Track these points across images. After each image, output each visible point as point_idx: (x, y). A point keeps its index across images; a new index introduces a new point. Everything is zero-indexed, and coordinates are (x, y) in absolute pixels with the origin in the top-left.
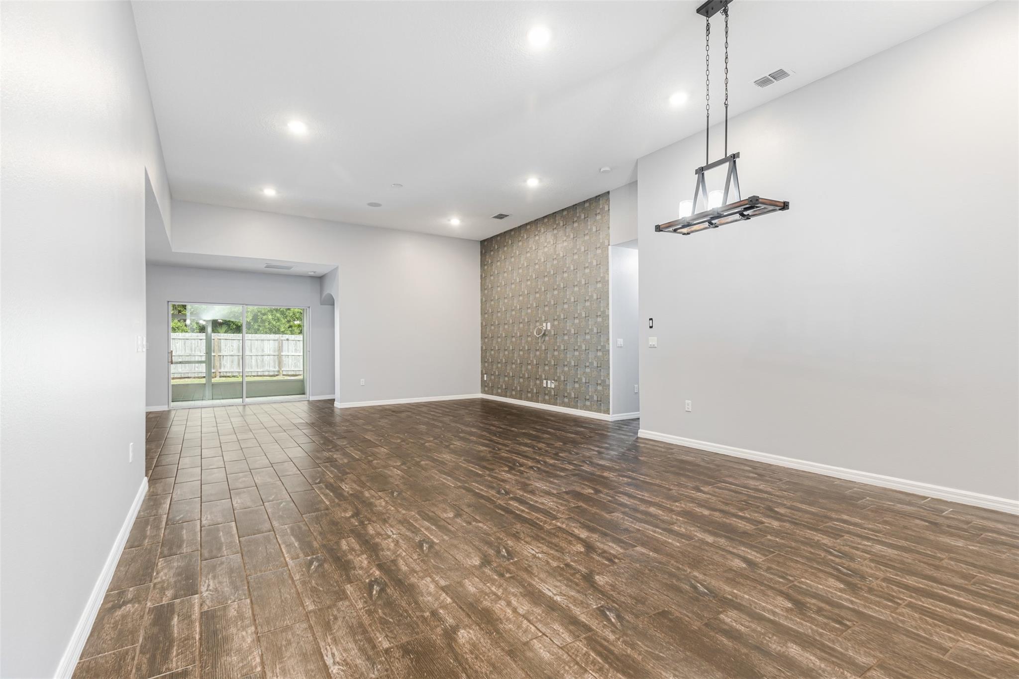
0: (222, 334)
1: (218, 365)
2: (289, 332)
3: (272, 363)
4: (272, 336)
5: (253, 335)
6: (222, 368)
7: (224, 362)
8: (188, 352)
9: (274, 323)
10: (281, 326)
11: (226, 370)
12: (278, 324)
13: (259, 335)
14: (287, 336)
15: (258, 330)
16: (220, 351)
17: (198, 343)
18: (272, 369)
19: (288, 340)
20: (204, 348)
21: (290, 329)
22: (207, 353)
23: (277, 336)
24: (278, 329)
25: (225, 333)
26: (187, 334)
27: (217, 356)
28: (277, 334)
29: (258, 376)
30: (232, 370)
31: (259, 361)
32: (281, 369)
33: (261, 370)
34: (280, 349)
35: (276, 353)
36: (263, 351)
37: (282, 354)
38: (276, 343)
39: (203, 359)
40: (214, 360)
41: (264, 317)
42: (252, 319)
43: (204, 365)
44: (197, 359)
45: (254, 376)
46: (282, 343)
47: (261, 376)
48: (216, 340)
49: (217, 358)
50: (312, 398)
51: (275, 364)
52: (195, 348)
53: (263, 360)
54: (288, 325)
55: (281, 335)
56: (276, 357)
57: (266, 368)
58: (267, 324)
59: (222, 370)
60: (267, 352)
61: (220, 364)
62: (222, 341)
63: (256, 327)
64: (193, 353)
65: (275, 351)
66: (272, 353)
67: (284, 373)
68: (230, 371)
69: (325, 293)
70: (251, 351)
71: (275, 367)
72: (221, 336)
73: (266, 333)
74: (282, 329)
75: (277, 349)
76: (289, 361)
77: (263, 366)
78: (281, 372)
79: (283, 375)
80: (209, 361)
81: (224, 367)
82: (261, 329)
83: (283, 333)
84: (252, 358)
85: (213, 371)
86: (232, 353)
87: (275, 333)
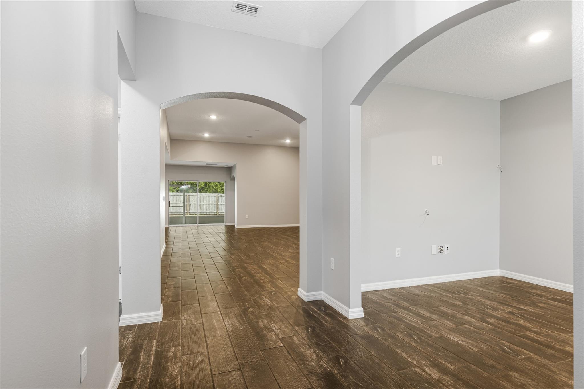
0: (190, 193)
1: (188, 209)
2: (222, 192)
3: (213, 209)
4: (214, 194)
5: (205, 193)
6: (190, 210)
7: (191, 207)
8: (175, 202)
9: (215, 187)
10: (218, 189)
11: (192, 211)
12: (217, 188)
13: (208, 193)
14: (220, 194)
15: (207, 191)
16: (189, 201)
17: (179, 197)
18: (213, 211)
19: (221, 196)
20: (182, 200)
21: (223, 190)
22: (183, 203)
23: (216, 194)
24: (217, 191)
25: (192, 192)
26: (175, 193)
27: (188, 204)
28: (216, 193)
29: (207, 215)
30: (195, 212)
31: (207, 207)
32: (218, 211)
33: (209, 212)
34: (218, 201)
35: (216, 203)
36: (209, 202)
37: (218, 203)
38: (216, 197)
39: (182, 205)
40: (187, 206)
41: (210, 184)
42: (204, 186)
43: (182, 208)
44: (179, 205)
45: (205, 215)
46: (218, 198)
47: (208, 215)
48: (188, 196)
49: (188, 205)
50: (226, 225)
51: (215, 209)
52: (178, 200)
53: (209, 206)
54: (221, 189)
55: (218, 194)
56: (216, 205)
57: (211, 211)
58: (211, 188)
59: (190, 211)
60: (211, 202)
61: (189, 208)
62: (190, 196)
63: (206, 189)
64: (177, 202)
65: (215, 202)
66: (213, 203)
67: (220, 214)
68: (194, 212)
69: (232, 176)
70: (204, 202)
71: (215, 210)
72: (189, 194)
73: (211, 192)
74: (219, 191)
75: (216, 201)
76: (222, 207)
77: (209, 210)
78: (218, 213)
79: (219, 214)
80: (184, 206)
81: (191, 210)
82: (208, 190)
83: (219, 192)
84: (204, 206)
85: (186, 211)
86: (195, 203)
87: (215, 192)
